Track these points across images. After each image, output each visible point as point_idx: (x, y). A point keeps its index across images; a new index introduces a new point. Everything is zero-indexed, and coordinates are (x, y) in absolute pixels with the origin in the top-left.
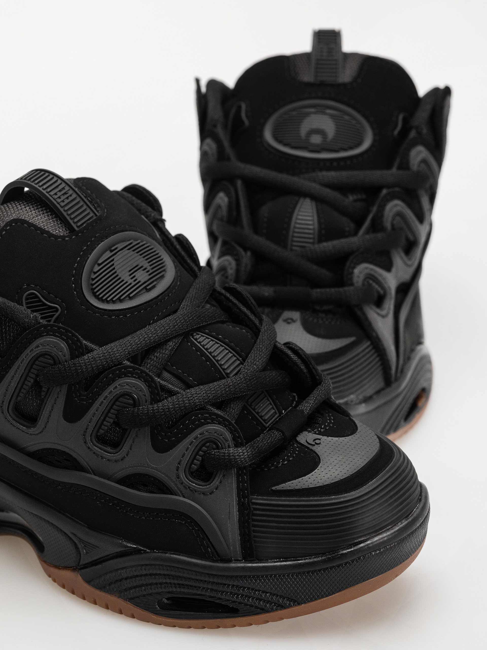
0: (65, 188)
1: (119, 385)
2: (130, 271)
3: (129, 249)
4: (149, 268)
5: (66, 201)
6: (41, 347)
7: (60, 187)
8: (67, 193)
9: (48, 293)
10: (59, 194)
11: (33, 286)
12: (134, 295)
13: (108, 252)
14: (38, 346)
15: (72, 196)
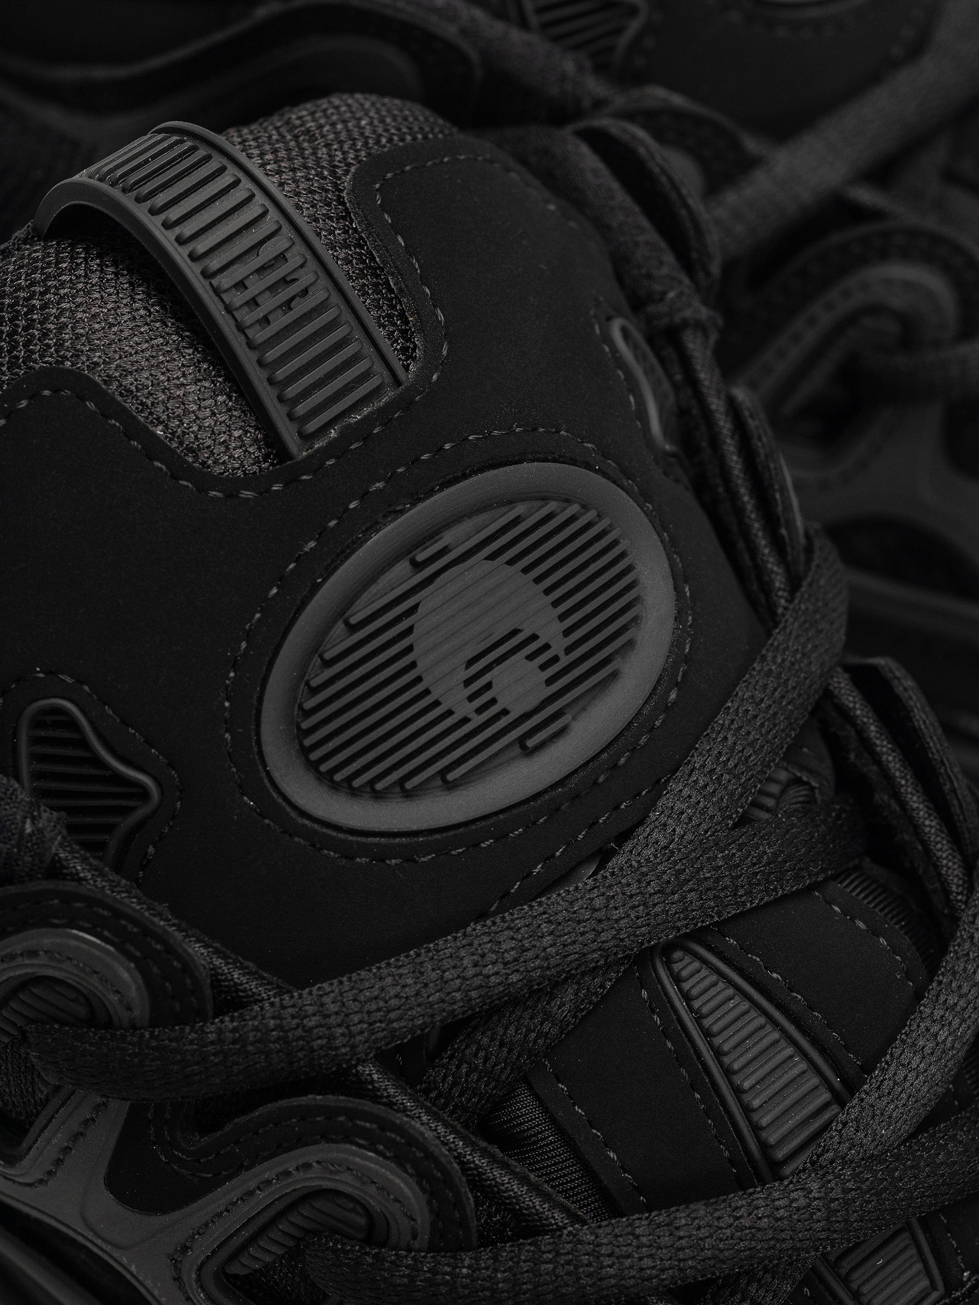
0: (288, 255)
1: (318, 1162)
2: (471, 662)
3: (492, 557)
4: (559, 645)
5: (281, 321)
6: (43, 959)
7: (268, 252)
8: (288, 279)
9: (123, 722)
10: (256, 286)
11: (69, 680)
12: (463, 776)
13: (403, 567)
14: (33, 953)
15: (310, 293)
